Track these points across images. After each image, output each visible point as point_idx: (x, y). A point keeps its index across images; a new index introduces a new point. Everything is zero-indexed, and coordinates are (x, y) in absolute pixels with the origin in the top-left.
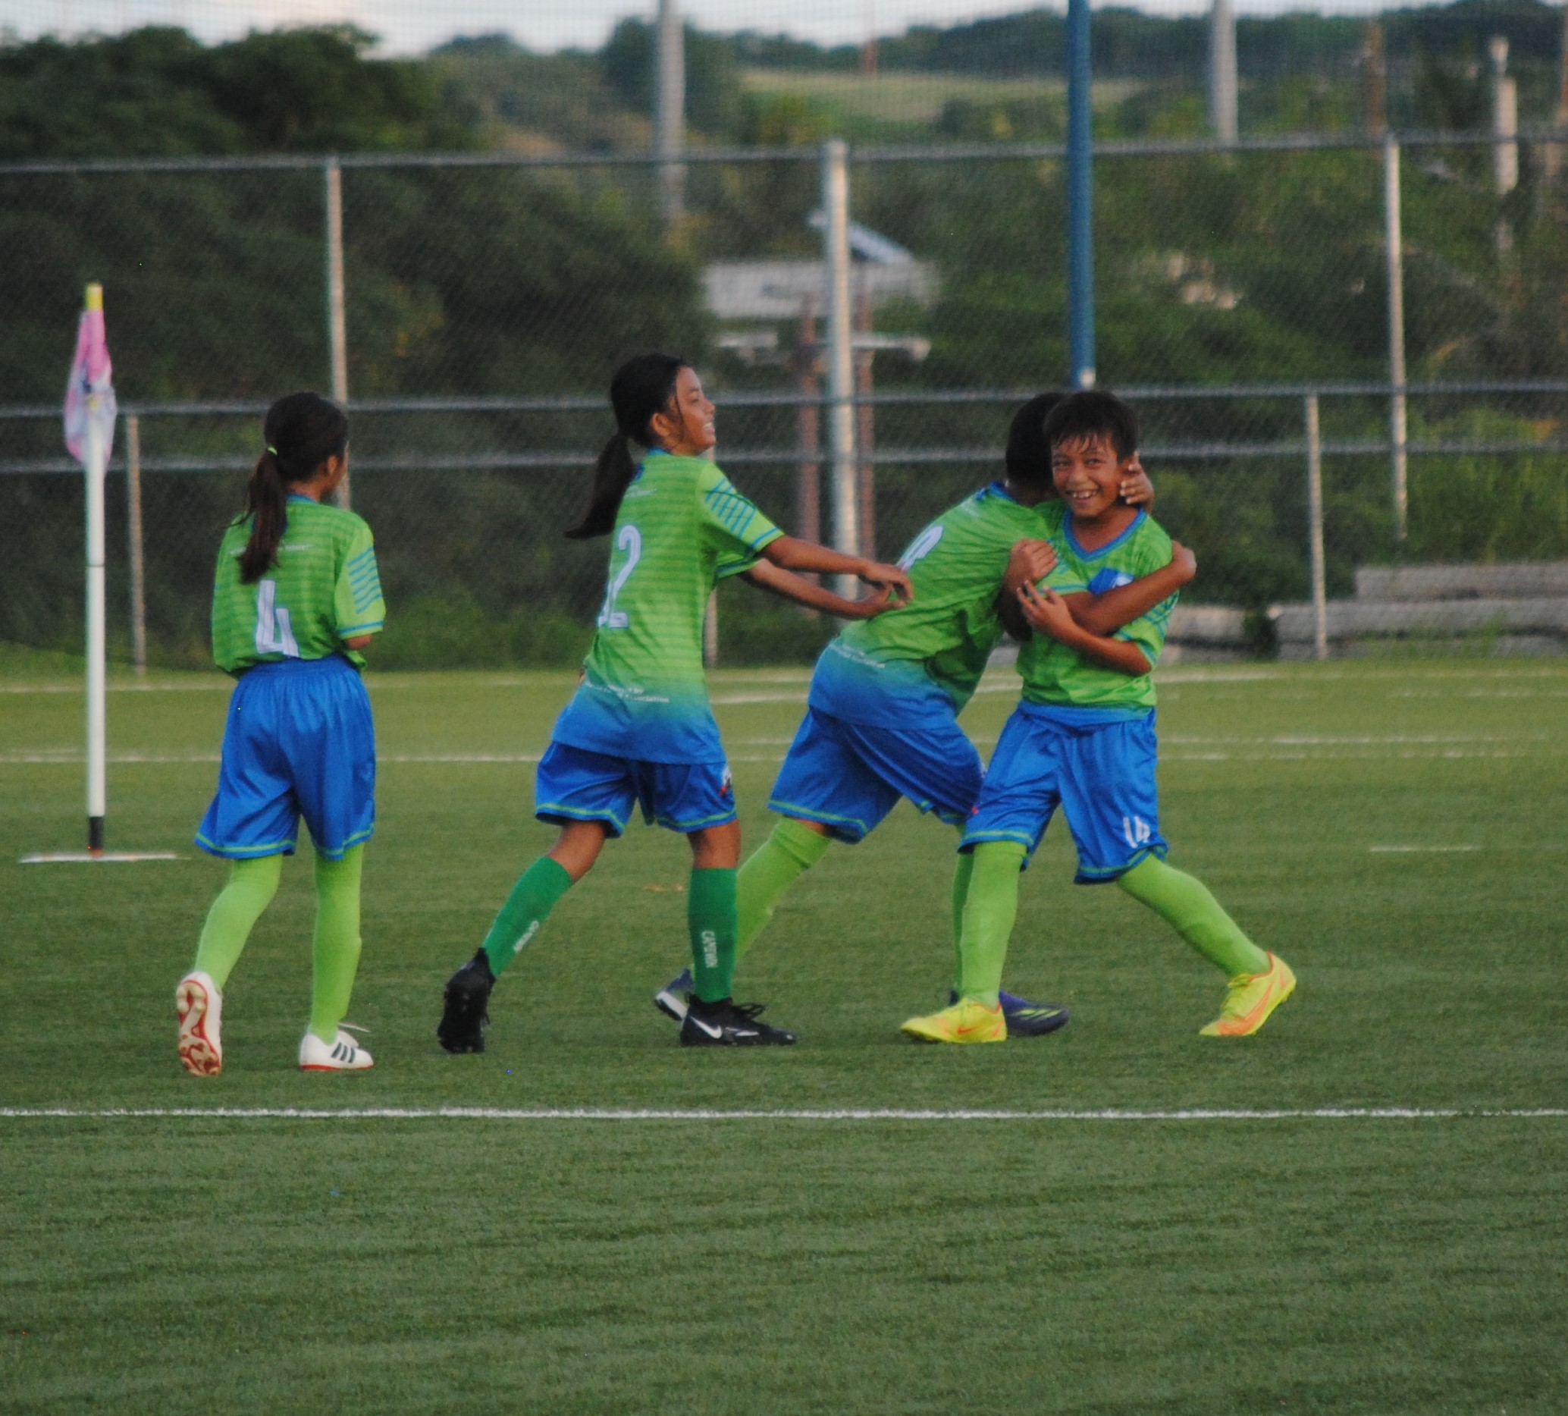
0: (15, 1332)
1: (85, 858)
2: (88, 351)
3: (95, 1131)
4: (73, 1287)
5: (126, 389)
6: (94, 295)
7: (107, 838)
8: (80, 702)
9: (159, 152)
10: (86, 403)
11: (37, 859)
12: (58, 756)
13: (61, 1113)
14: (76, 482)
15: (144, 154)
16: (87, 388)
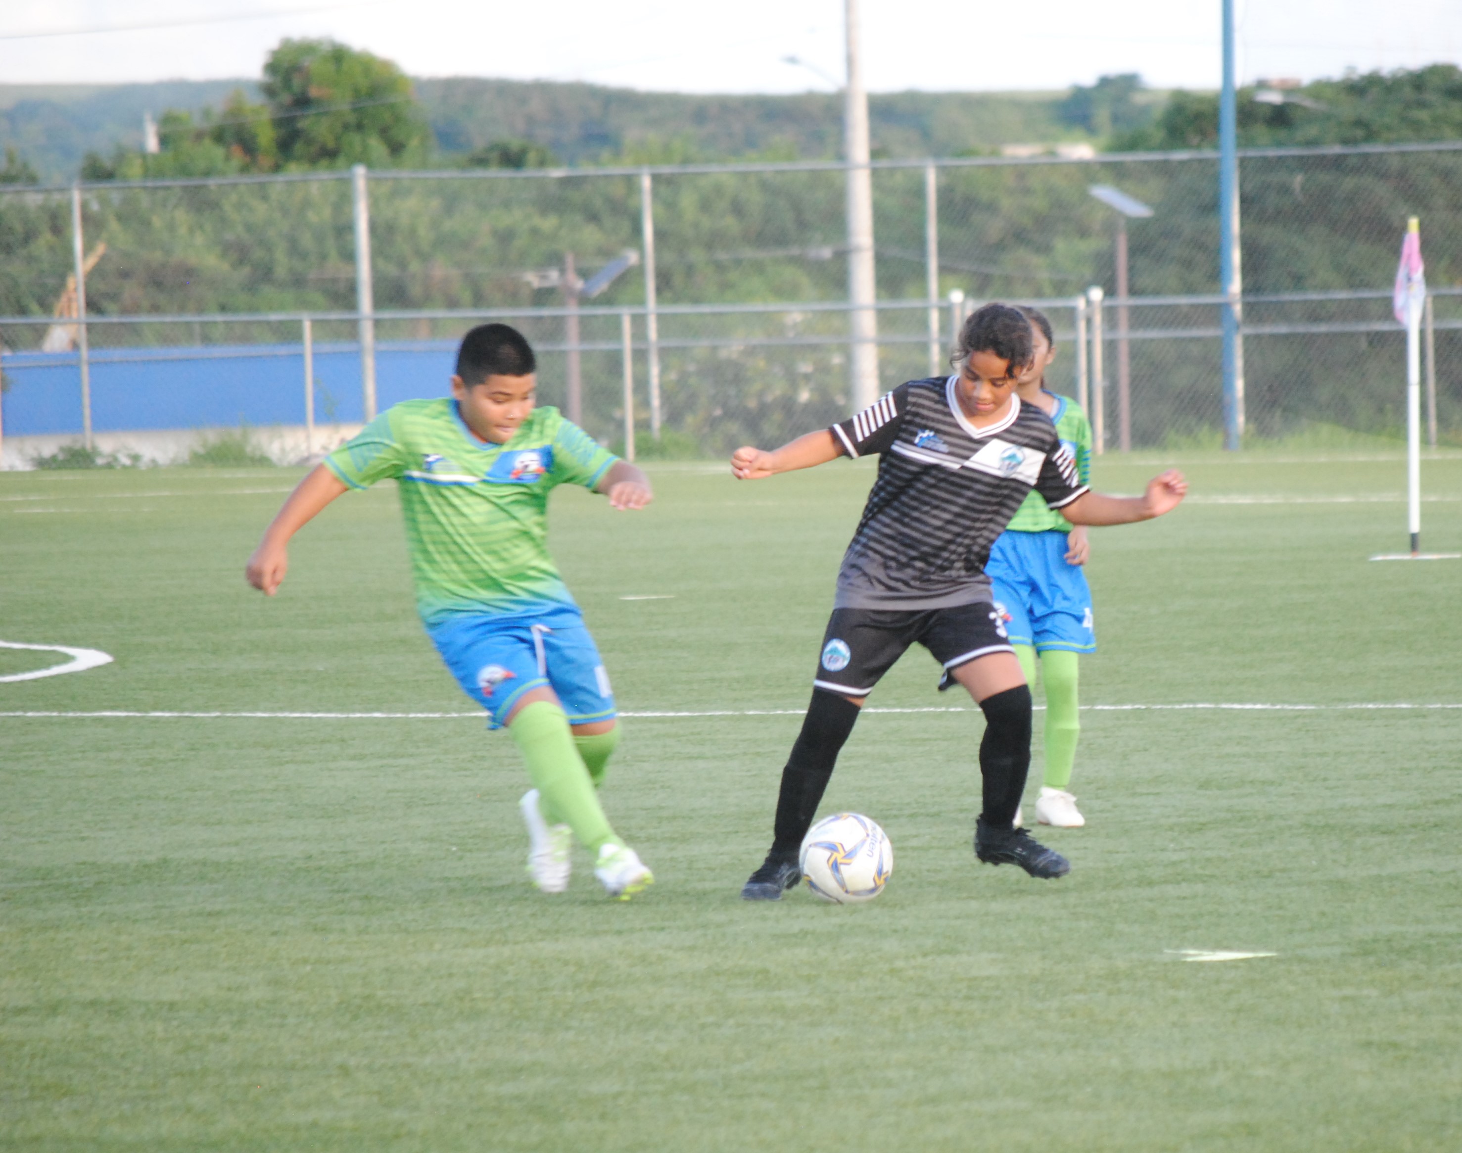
0: (1384, 833)
1: (1407, 557)
2: (1409, 256)
3: (1424, 716)
4: (1417, 808)
5: (1430, 279)
6: (1413, 224)
7: (1421, 544)
8: (1403, 467)
9: (1441, 139)
10: (1408, 288)
11: (1379, 558)
12: (1390, 497)
13: (1404, 706)
14: (1401, 337)
15: (1431, 140)
16: (1409, 279)
